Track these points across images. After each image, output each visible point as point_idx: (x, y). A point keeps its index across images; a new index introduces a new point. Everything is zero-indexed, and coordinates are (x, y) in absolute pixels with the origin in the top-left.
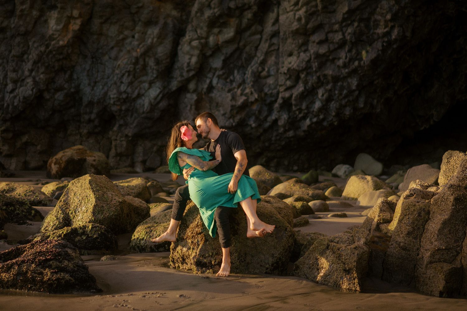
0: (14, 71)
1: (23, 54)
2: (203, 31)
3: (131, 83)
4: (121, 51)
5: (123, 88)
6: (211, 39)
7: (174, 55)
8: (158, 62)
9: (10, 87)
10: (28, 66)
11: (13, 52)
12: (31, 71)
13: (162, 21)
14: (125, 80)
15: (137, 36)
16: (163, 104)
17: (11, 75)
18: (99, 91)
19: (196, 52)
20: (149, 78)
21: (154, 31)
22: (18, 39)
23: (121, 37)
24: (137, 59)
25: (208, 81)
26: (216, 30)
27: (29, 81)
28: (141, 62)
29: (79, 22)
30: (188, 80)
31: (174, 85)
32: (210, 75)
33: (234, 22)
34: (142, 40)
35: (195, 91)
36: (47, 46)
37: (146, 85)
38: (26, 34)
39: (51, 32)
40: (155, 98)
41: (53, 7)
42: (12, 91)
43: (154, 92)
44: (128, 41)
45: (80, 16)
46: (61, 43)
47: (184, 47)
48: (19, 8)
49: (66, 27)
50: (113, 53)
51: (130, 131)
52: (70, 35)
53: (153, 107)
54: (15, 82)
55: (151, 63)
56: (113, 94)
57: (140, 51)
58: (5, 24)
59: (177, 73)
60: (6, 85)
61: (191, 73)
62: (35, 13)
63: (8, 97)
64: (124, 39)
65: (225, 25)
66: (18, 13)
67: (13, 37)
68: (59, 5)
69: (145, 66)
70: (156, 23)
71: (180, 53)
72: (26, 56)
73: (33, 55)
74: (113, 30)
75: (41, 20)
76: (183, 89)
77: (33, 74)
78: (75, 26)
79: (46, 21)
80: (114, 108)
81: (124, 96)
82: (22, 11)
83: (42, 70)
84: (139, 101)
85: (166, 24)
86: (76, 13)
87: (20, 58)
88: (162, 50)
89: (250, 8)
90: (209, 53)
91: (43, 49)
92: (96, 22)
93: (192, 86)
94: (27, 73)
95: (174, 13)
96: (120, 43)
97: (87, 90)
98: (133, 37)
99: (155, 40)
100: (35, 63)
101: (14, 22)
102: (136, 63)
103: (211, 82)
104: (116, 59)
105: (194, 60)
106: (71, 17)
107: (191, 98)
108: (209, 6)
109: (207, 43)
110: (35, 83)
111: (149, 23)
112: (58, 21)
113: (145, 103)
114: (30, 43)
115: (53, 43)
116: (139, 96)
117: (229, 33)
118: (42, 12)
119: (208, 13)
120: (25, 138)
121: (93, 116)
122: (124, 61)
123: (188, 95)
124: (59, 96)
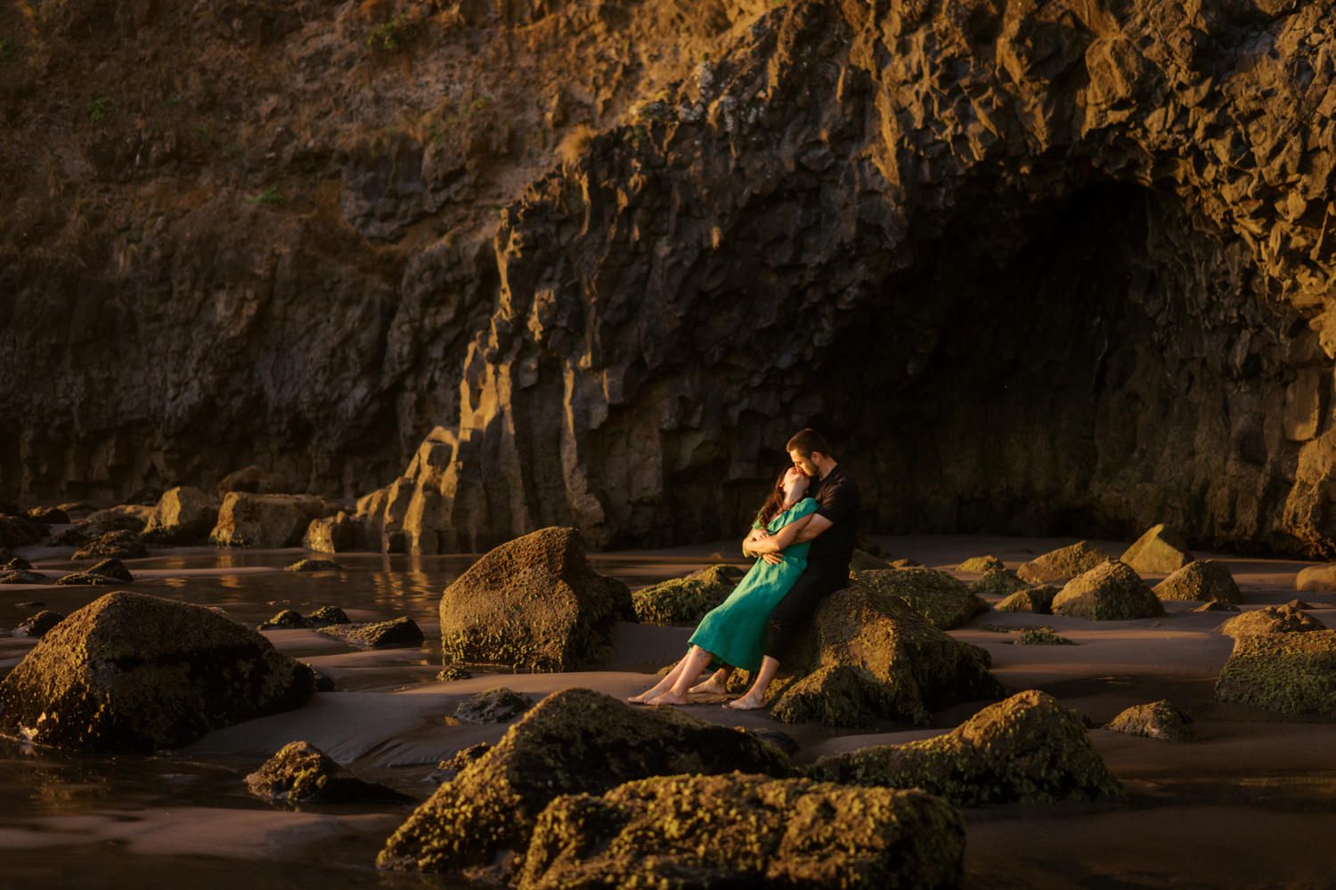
0: (175, 371)
1: (186, 348)
2: (415, 312)
3: (328, 382)
4: (313, 339)
5: (318, 388)
6: (427, 321)
7: (381, 343)
8: (361, 354)
9: (171, 393)
10: (191, 365)
11: (173, 347)
12: (196, 371)
13: (366, 299)
14: (320, 377)
15: (332, 320)
16: (374, 408)
17: (173, 377)
18: (288, 394)
19: (408, 339)
20: (352, 374)
21: (355, 313)
22: (178, 330)
23: (312, 321)
24: (333, 351)
25: (429, 375)
26: (432, 310)
27: (195, 383)
28: (339, 353)
29: (254, 305)
30: (403, 375)
31: (386, 382)
32: (431, 368)
33: (454, 299)
34: (340, 325)
35: (414, 388)
36: (214, 338)
37: (349, 384)
38: (188, 323)
39: (218, 319)
40: (363, 400)
41: (220, 287)
42: (174, 398)
43: (360, 392)
44: (323, 326)
45: (256, 297)
46: (232, 333)
47: (394, 334)
48: (177, 289)
49: (238, 313)
50: (303, 344)
51: (332, 445)
52: (243, 323)
53: (360, 411)
54: (177, 385)
55: (353, 355)
56: (305, 397)
57: (337, 339)
58: (160, 310)
59: (387, 367)
60: (166, 391)
61: (406, 366)
62: (198, 295)
63: (169, 407)
64: (317, 324)
65: (443, 302)
66: (176, 295)
67: (172, 327)
68: (228, 284)
69: (344, 360)
70: (359, 302)
71: (390, 340)
72: (189, 352)
73: (198, 351)
74: (301, 313)
75: (206, 303)
76: (398, 387)
77: (200, 374)
78: (250, 310)
79: (213, 305)
80: (310, 416)
81: (321, 399)
82: (181, 292)
83: (210, 369)
84: (342, 405)
85: (371, 303)
86: (250, 294)
87: (182, 354)
88: (365, 338)
89: (471, 281)
90: (426, 339)
91: (209, 342)
92: (279, 303)
93: (409, 382)
94: (191, 374)
95: (385, 287)
96: (312, 330)
97: (271, 393)
98: (329, 321)
99: (357, 324)
100: (200, 360)
101: (172, 307)
102: (333, 355)
103: (432, 377)
104: (308, 350)
105: (406, 349)
106: (244, 300)
107: (410, 397)
108: (421, 280)
109: (422, 327)
110: (203, 387)
111: (348, 303)
112: (228, 305)
113: (349, 406)
114: (194, 335)
115: (222, 333)
116: (341, 398)
117: (448, 314)
118: (207, 293)
119: (419, 289)
120: (196, 461)
121: (283, 427)
122: (318, 354)
123: (407, 395)
124: (237, 402)
